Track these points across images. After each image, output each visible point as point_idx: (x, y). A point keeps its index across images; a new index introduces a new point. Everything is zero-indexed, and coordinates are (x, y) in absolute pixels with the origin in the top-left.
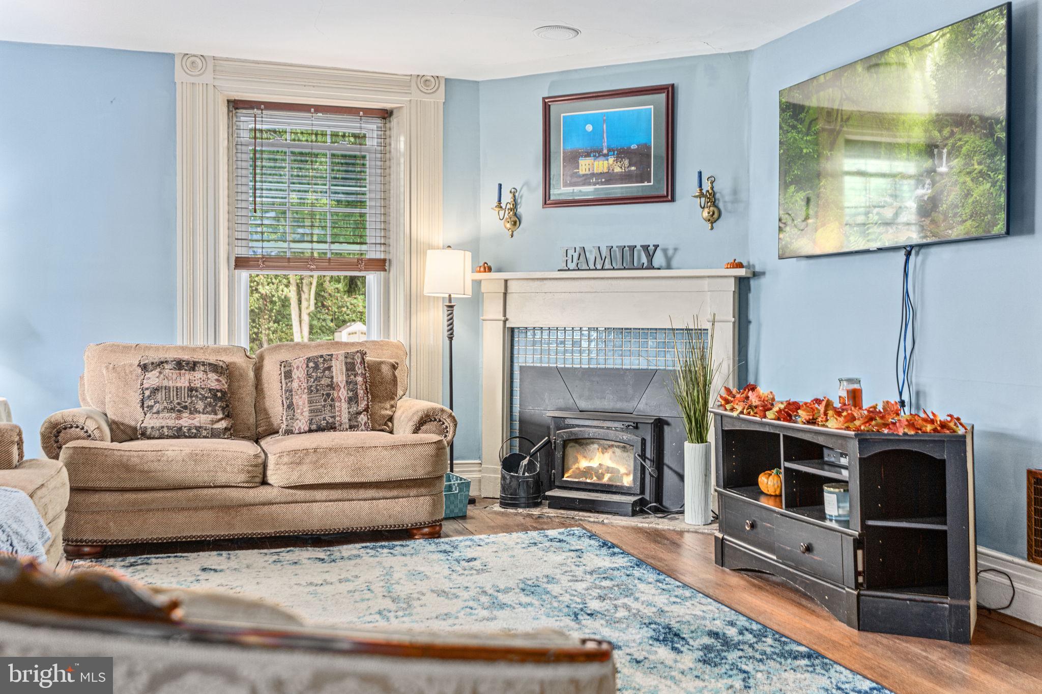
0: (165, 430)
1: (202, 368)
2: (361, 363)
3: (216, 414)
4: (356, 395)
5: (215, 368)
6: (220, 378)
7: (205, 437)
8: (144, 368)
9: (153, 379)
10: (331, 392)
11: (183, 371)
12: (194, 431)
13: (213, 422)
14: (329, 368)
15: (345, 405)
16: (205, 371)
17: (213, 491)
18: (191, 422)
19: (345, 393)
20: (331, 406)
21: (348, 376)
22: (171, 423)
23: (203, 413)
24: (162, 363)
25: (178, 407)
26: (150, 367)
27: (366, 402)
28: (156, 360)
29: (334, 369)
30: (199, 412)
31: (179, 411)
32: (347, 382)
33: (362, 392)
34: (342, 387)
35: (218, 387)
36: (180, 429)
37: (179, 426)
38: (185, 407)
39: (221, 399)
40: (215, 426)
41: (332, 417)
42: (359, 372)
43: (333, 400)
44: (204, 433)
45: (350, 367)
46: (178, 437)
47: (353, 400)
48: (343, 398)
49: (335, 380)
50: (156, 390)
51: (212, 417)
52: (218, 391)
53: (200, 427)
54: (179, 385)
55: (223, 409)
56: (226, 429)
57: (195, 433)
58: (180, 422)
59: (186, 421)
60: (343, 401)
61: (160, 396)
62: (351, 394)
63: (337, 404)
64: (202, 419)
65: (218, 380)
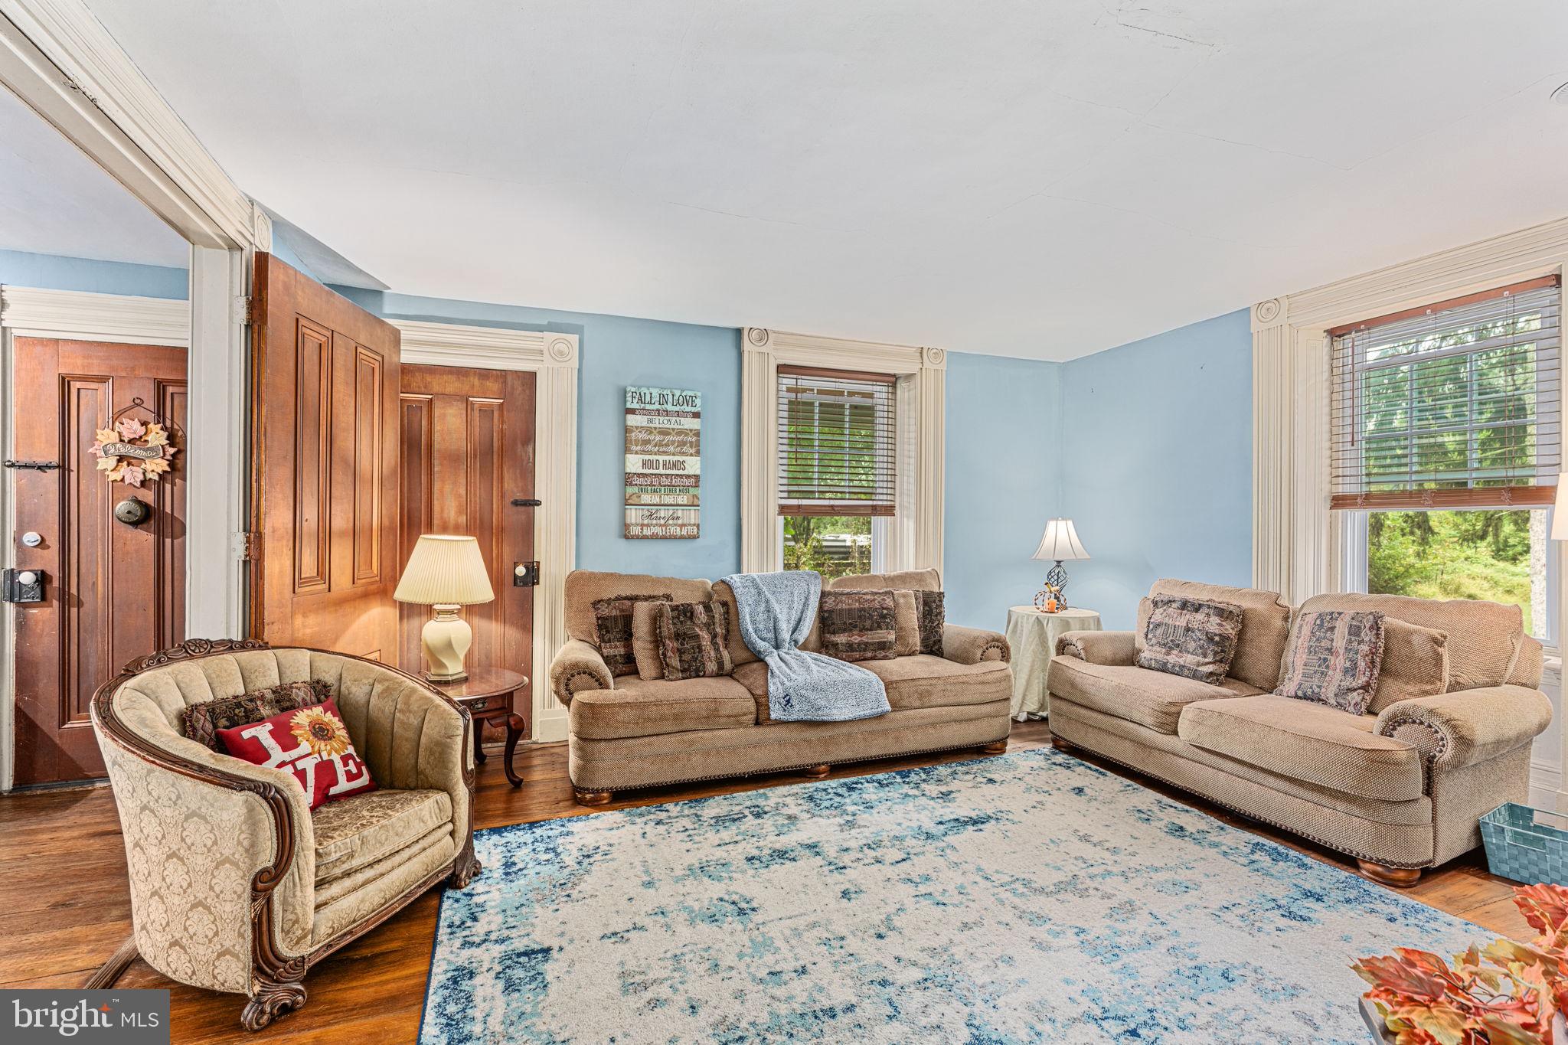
0: (1153, 662)
1: (1206, 611)
2: (1371, 628)
3: (1205, 656)
4: (1355, 666)
5: (1222, 613)
6: (1224, 623)
7: (1187, 677)
8: (1155, 604)
9: (1158, 616)
10: (1329, 657)
11: (1185, 612)
12: (1177, 669)
13: (1199, 664)
14: (1332, 629)
15: (1339, 675)
16: (1208, 615)
17: (1132, 725)
18: (1177, 659)
19: (1342, 661)
20: (1322, 673)
21: (1350, 642)
22: (1159, 657)
23: (1192, 654)
24: (1170, 601)
25: (1170, 644)
26: (1160, 604)
27: (1366, 679)
28: (1166, 599)
29: (1336, 630)
30: (1189, 652)
31: (1170, 647)
32: (1346, 648)
33: (1363, 664)
34: (1341, 653)
35: (1217, 632)
36: (1166, 664)
37: (1165, 661)
38: (1178, 646)
39: (1217, 644)
40: (1200, 669)
41: (1319, 687)
42: (1367, 639)
43: (1327, 667)
44: (1186, 672)
45: (1355, 631)
46: (1163, 671)
47: (1351, 670)
48: (1338, 667)
49: (1334, 644)
50: (1158, 625)
51: (1201, 659)
52: (1216, 635)
53: (1183, 666)
54: (1177, 623)
55: (1216, 653)
56: (1211, 674)
57: (1179, 671)
58: (1168, 658)
59: (1173, 658)
60: (1338, 670)
61: (1159, 631)
62: (1348, 664)
63: (1330, 673)
64: (1189, 660)
65: (1219, 625)
